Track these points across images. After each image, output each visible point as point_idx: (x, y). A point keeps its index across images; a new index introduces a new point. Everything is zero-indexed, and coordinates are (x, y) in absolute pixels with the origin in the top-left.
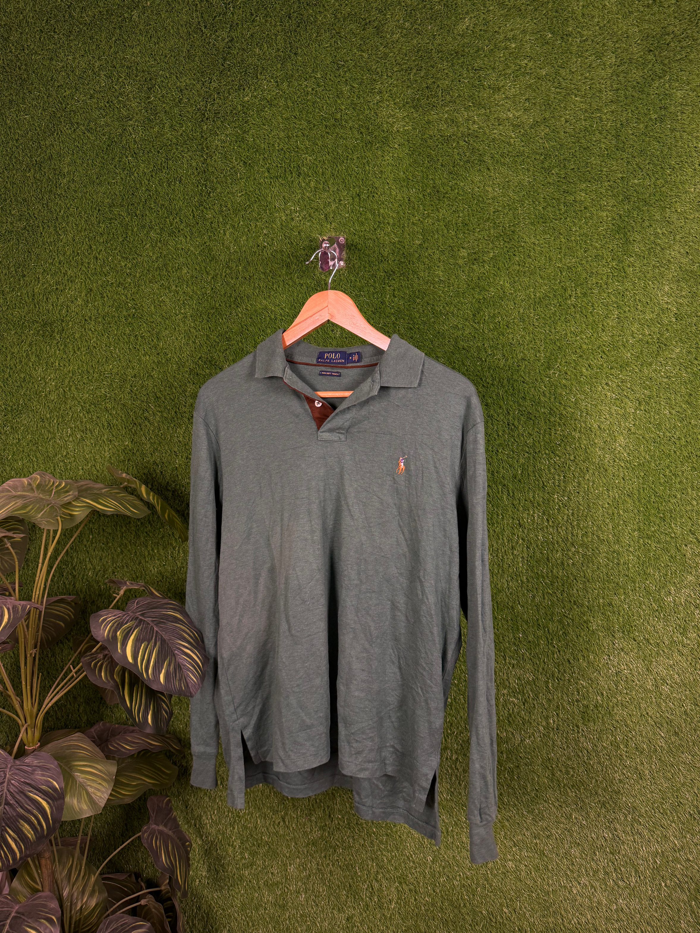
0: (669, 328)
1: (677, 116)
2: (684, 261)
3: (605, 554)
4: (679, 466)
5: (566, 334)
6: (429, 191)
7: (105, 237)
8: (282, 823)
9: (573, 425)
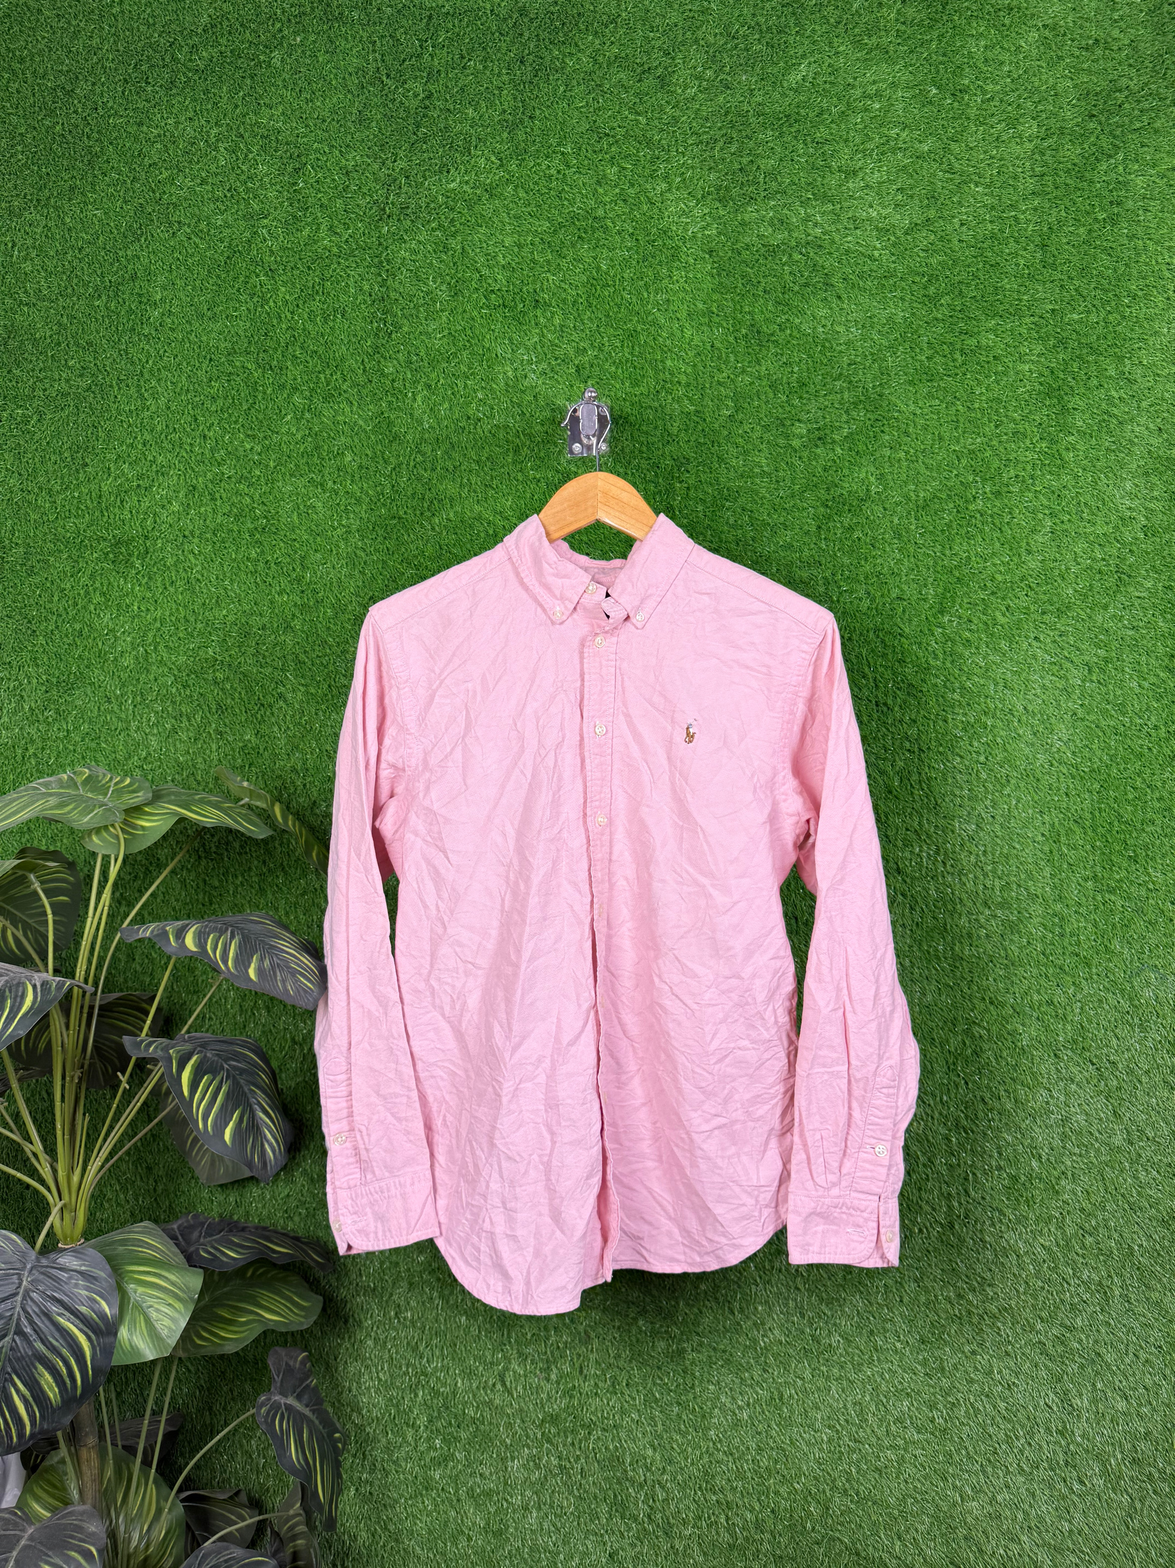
0: (1134, 548)
1: (1138, 215)
2: (1155, 441)
3: (1039, 919)
4: (1158, 772)
5: (969, 558)
6: (744, 331)
7: (220, 402)
8: (499, 1386)
9: (983, 705)
